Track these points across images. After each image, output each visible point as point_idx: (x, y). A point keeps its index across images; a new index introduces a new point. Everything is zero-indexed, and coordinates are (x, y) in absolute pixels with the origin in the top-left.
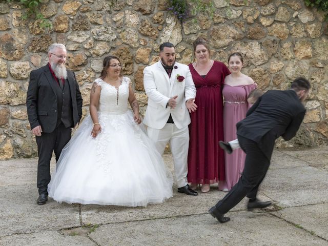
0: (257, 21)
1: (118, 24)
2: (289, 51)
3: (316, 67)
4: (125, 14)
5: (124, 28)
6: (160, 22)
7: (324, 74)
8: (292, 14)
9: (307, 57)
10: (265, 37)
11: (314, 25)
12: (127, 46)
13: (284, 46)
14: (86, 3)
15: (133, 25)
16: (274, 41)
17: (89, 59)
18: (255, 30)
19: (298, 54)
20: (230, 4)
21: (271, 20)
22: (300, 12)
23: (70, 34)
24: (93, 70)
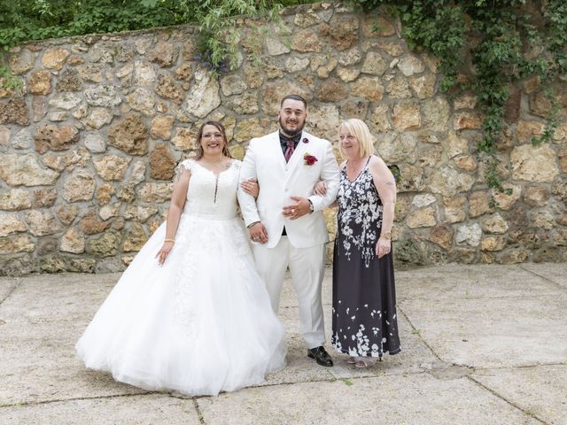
0: (333, 73)
1: (123, 81)
2: (385, 118)
3: (428, 142)
4: (134, 67)
5: (133, 88)
6: (186, 77)
7: (441, 153)
8: (390, 62)
9: (413, 128)
10: (346, 98)
11: (423, 79)
12: (138, 114)
13: (377, 112)
14: (75, 51)
15: (145, 83)
16: (360, 104)
17: (81, 134)
18: (330, 88)
19: (399, 123)
20: (291, 50)
21: (356, 72)
22: (402, 60)
23: (54, 97)
24: (87, 149)
